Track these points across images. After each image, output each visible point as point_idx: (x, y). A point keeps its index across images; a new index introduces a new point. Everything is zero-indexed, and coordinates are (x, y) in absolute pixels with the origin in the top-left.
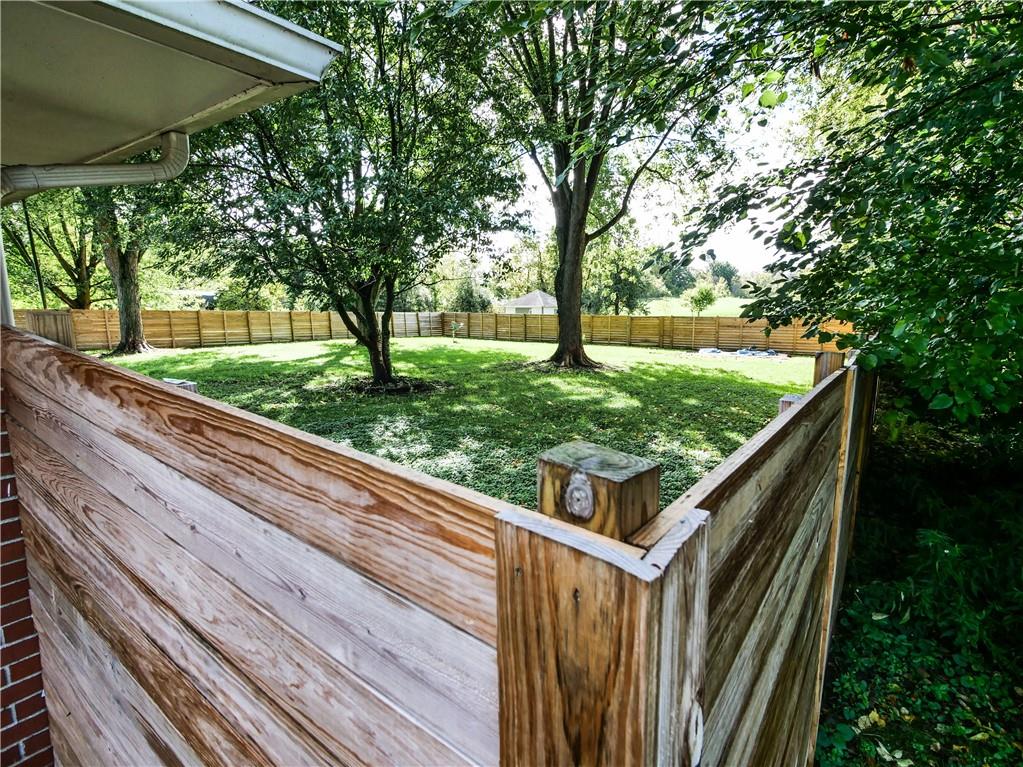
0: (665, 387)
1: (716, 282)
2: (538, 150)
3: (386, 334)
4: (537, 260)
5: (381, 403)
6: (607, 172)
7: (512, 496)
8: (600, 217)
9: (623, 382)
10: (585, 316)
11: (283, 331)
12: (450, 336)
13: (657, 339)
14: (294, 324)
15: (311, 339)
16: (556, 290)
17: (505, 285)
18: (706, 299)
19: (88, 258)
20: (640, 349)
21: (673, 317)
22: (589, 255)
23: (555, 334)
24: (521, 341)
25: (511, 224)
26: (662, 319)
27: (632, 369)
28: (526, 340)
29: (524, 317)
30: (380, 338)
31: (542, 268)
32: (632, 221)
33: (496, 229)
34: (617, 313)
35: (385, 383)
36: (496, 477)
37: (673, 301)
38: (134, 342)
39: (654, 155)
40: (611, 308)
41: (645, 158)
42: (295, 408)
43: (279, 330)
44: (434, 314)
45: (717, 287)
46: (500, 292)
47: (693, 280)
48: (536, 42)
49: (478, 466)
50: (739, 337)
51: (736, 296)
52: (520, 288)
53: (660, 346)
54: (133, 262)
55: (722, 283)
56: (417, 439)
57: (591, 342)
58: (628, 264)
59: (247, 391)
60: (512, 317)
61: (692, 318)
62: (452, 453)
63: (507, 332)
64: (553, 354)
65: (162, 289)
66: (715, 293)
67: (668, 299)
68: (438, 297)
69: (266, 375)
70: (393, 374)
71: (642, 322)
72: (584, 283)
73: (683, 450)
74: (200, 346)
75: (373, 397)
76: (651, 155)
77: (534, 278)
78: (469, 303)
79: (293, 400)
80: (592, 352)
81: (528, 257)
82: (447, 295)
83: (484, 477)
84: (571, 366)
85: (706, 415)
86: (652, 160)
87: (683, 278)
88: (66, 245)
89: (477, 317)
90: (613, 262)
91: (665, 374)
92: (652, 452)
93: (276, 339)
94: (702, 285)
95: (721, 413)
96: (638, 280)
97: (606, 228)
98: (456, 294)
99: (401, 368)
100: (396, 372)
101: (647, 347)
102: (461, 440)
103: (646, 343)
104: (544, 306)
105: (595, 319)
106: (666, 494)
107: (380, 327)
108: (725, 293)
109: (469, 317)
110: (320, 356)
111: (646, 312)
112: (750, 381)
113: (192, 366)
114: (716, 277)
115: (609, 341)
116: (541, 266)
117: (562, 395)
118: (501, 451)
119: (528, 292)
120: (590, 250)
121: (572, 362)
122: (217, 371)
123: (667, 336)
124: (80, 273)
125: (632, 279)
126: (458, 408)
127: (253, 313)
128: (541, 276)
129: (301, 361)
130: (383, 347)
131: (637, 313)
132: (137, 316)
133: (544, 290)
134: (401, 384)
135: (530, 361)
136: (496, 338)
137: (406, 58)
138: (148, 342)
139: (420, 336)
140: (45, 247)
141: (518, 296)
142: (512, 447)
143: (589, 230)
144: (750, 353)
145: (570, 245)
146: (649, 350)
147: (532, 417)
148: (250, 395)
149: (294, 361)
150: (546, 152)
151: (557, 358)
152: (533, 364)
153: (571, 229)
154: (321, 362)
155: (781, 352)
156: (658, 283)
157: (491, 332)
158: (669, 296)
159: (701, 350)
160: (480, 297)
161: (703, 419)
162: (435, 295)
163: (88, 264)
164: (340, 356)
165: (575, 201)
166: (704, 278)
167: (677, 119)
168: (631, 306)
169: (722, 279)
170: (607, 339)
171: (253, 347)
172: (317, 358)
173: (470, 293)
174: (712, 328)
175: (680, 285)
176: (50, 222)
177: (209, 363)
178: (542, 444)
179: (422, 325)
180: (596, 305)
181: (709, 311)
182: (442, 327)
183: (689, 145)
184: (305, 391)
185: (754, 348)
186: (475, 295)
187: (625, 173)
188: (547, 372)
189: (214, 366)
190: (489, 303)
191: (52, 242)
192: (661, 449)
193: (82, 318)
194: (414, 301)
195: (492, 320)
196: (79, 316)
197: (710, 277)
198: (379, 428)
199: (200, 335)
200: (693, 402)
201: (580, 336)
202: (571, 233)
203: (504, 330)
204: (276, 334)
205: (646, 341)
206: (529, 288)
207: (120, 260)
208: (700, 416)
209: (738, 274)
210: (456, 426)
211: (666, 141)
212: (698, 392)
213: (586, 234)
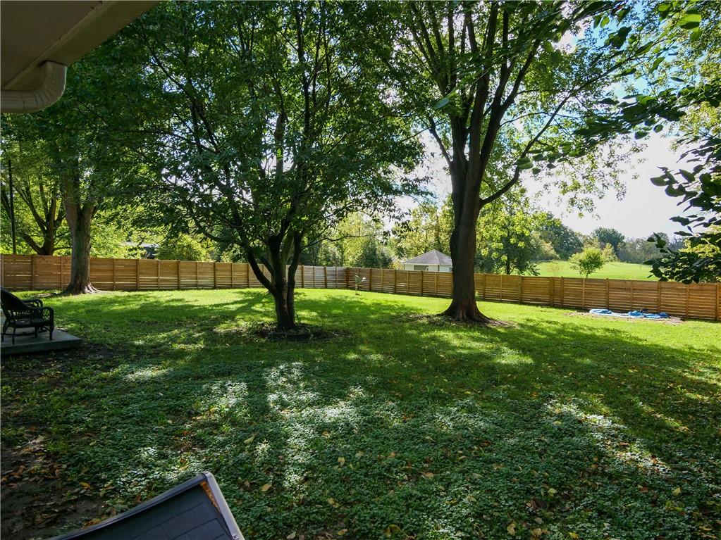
0: (558, 345)
1: (602, 247)
2: (437, 127)
3: (292, 284)
4: (434, 223)
5: (281, 348)
6: (500, 145)
7: (399, 455)
8: (492, 186)
9: (514, 338)
10: (478, 274)
11: (207, 279)
12: (353, 289)
13: (547, 298)
14: (217, 273)
15: (231, 287)
16: (451, 251)
17: (405, 244)
18: (594, 262)
19: (57, 214)
20: (532, 307)
21: (563, 278)
22: (481, 220)
23: (449, 291)
24: (418, 295)
25: (410, 189)
26: (553, 279)
27: (521, 325)
28: (422, 295)
29: (421, 273)
30: (286, 288)
31: (439, 230)
32: (523, 191)
33: (396, 192)
34: (508, 273)
35: (288, 329)
36: (383, 431)
37: (562, 264)
38: (81, 284)
39: (544, 130)
40: (503, 269)
41: (535, 133)
42: (202, 349)
43: (204, 278)
44: (339, 268)
45: (604, 252)
46: (400, 252)
47: (581, 245)
48: (438, 35)
49: (366, 418)
50: (629, 299)
51: (623, 261)
52: (419, 248)
53: (551, 305)
54: (88, 217)
55: (609, 248)
56: (309, 386)
57: (484, 299)
58: (518, 229)
59: (163, 331)
60: (410, 273)
61: (581, 280)
62: (342, 403)
63: (405, 287)
64: (447, 308)
65: (112, 241)
66: (602, 257)
67: (557, 262)
68: (345, 253)
69: (184, 318)
70: (296, 321)
71: (532, 282)
72: (478, 245)
73: (582, 415)
74: (136, 290)
75: (275, 342)
76: (541, 130)
77: (432, 239)
78: (372, 259)
79: (202, 342)
80: (485, 308)
81: (426, 221)
82: (353, 253)
83: (371, 431)
84: (464, 320)
85: (602, 376)
86: (543, 135)
87: (571, 243)
88: (41, 202)
89: (379, 272)
90: (504, 227)
91: (555, 332)
92: (548, 414)
93: (200, 286)
94: (589, 250)
95: (619, 375)
96: (529, 244)
97: (499, 194)
98: (360, 252)
99: (304, 316)
100: (299, 319)
101: (537, 305)
102: (352, 388)
103: (537, 302)
104: (441, 264)
105: (487, 278)
106: (566, 465)
107: (287, 278)
108: (612, 258)
109: (371, 272)
110: (235, 302)
111: (535, 274)
112: (644, 343)
113: (123, 307)
114: (603, 243)
115: (501, 298)
116: (438, 229)
117: (455, 348)
118: (390, 403)
119: (425, 251)
120: (483, 214)
121: (465, 317)
122: (143, 312)
123: (557, 295)
124: (48, 226)
125: (521, 244)
126: (352, 356)
127: (183, 263)
128: (438, 238)
129: (216, 305)
130: (288, 295)
131: (526, 274)
132: (86, 262)
133: (441, 251)
134: (302, 332)
135: (425, 314)
136: (395, 292)
137: (322, 47)
138: (94, 285)
139: (326, 288)
140: (25, 204)
141: (416, 255)
142: (402, 400)
143: (483, 196)
144: (642, 315)
145: (465, 209)
146: (539, 308)
147: (423, 370)
148: (165, 335)
149: (210, 306)
150: (445, 128)
151: (450, 313)
152: (428, 317)
153: (466, 193)
154: (233, 307)
155: (674, 315)
156: (547, 247)
157: (391, 287)
158: (558, 259)
159: (592, 311)
160: (383, 255)
161: (600, 380)
162: (343, 252)
163: (56, 218)
164: (252, 303)
165: (470, 170)
166: (591, 244)
167: (566, 99)
168: (522, 268)
169: (608, 245)
170: (498, 297)
171: (180, 292)
172: (232, 303)
173: (374, 251)
174: (602, 289)
175: (568, 249)
176: (31, 184)
177: (138, 305)
178: (434, 398)
179: (328, 278)
180: (488, 265)
181: (598, 274)
182: (346, 280)
183: (578, 121)
184: (215, 333)
185: (645, 311)
186: (377, 253)
187: (517, 147)
188: (441, 326)
189: (141, 307)
190: (390, 260)
191: (30, 200)
192: (557, 411)
193: (44, 262)
194: (323, 257)
195: (392, 276)
196: (43, 261)
197: (596, 243)
198: (274, 373)
199: (137, 280)
200: (588, 361)
201: (474, 293)
202: (466, 198)
203: (403, 285)
204: (201, 282)
205: (537, 300)
206: (426, 248)
207: (78, 215)
208: (597, 377)
209: (624, 241)
210: (348, 375)
211: (556, 117)
212: (592, 352)
213: (481, 199)
